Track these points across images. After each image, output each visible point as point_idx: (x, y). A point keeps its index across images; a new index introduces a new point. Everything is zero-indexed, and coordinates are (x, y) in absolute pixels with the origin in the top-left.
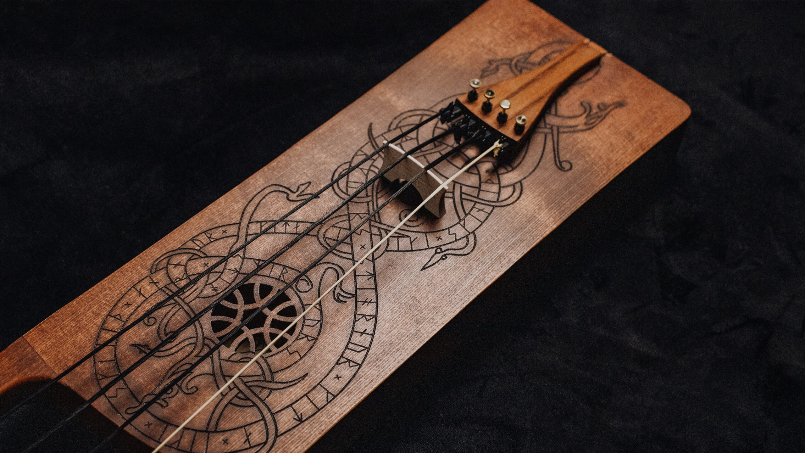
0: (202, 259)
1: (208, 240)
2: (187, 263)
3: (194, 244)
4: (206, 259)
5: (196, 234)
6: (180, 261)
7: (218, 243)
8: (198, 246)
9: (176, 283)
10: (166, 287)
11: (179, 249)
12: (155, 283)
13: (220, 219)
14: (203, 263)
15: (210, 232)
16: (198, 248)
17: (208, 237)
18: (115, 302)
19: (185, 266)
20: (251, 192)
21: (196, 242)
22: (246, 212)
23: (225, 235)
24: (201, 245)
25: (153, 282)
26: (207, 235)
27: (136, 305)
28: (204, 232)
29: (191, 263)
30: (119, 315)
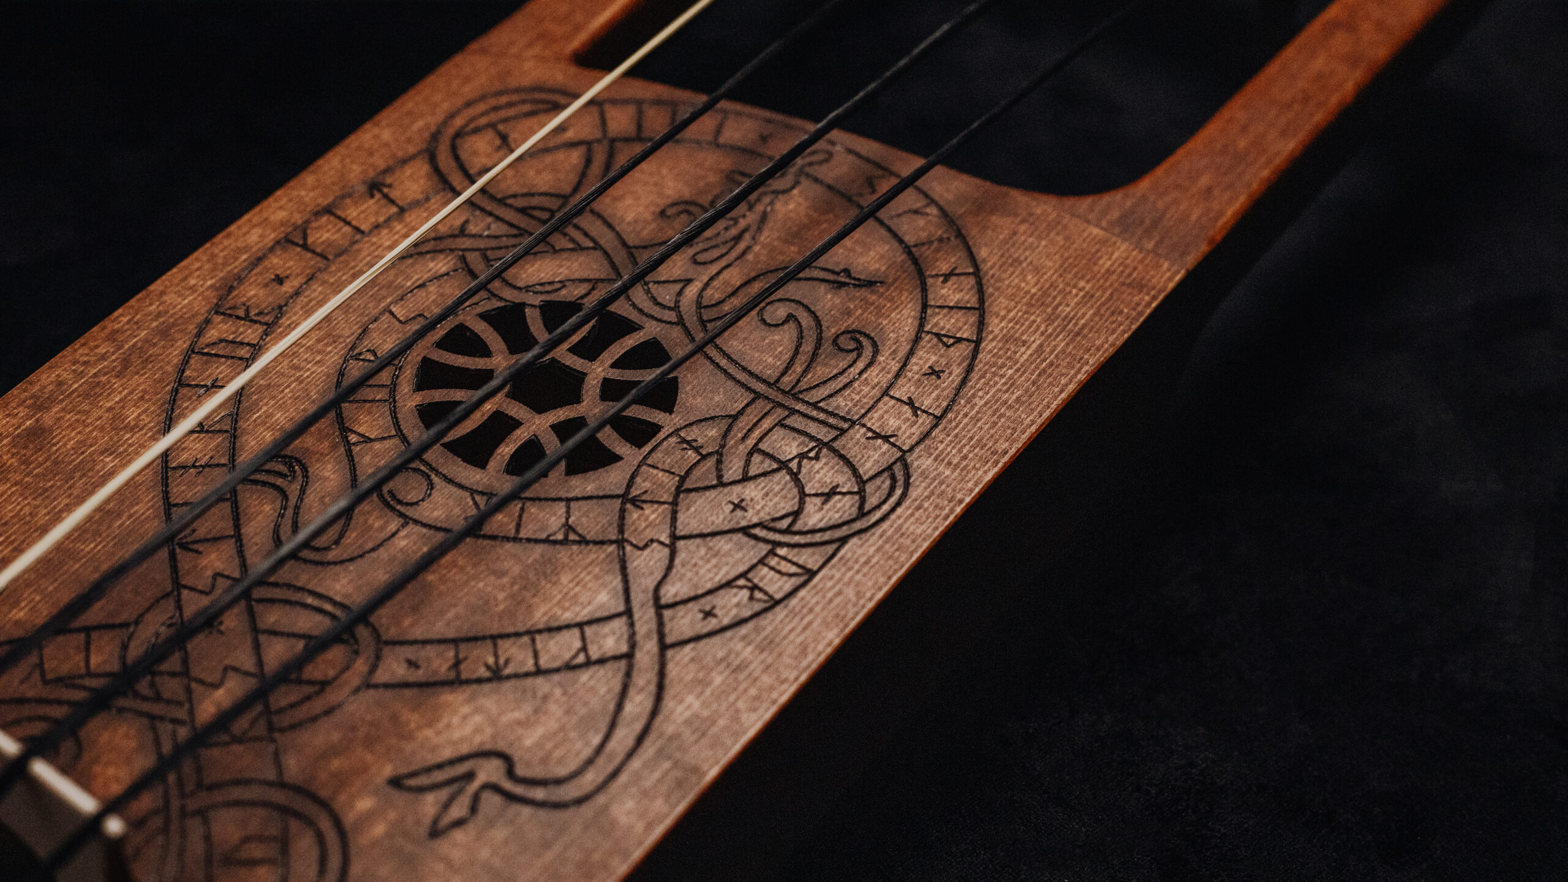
0: (755, 520)
1: (756, 581)
2: (802, 503)
3: (801, 562)
4: (743, 523)
5: (802, 593)
6: (826, 507)
7: (720, 577)
8: (784, 558)
9: (813, 444)
10: (843, 432)
11: (843, 540)
12: (877, 436)
13: (738, 654)
14: (750, 512)
15: (758, 607)
16: (782, 551)
17: (761, 590)
18: (975, 376)
19: (803, 495)
20: (648, 766)
21: (794, 569)
22: (652, 688)
23: (706, 603)
24: (773, 562)
25: (886, 438)
26: (766, 593)
27: (909, 374)
28: (777, 603)
29: (790, 506)
30: (949, 347)
